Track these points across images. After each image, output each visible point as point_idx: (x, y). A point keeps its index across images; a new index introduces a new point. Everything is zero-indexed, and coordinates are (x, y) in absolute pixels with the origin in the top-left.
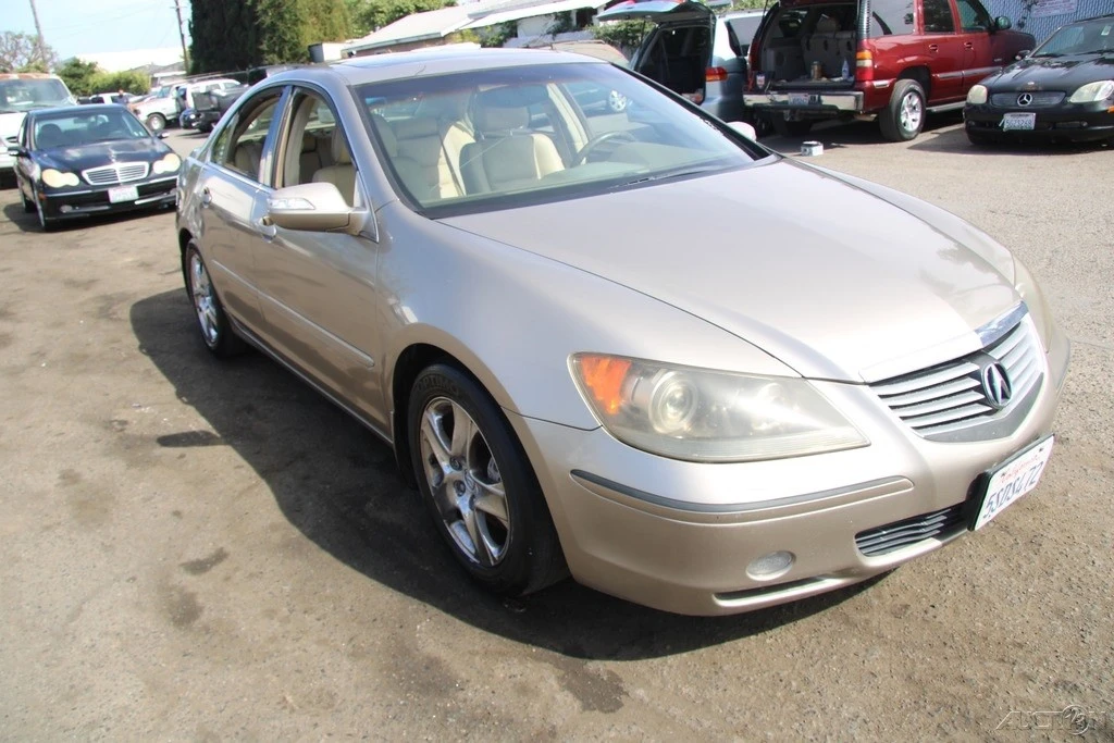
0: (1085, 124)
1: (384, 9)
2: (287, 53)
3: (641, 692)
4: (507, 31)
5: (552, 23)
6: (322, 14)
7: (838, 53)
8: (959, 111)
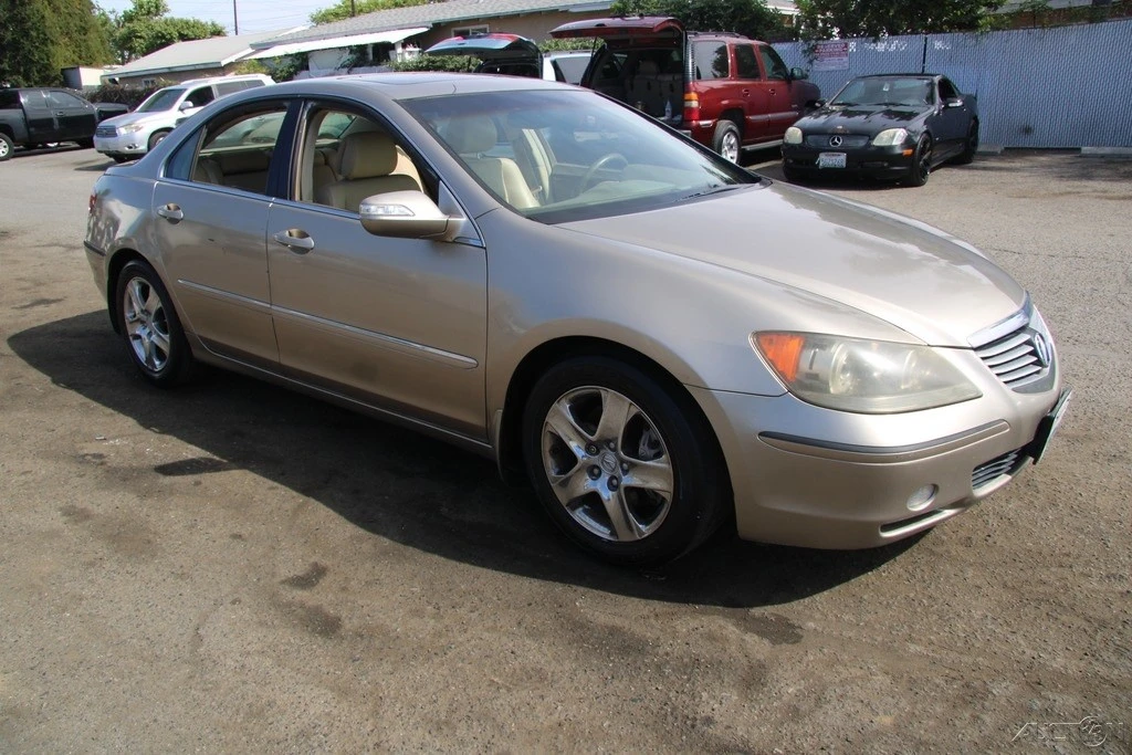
0: (886, 165)
1: (143, 34)
2: (36, 76)
3: (811, 625)
4: (297, 63)
5: (347, 56)
6: (75, 35)
7: (661, 95)
8: (777, 148)
